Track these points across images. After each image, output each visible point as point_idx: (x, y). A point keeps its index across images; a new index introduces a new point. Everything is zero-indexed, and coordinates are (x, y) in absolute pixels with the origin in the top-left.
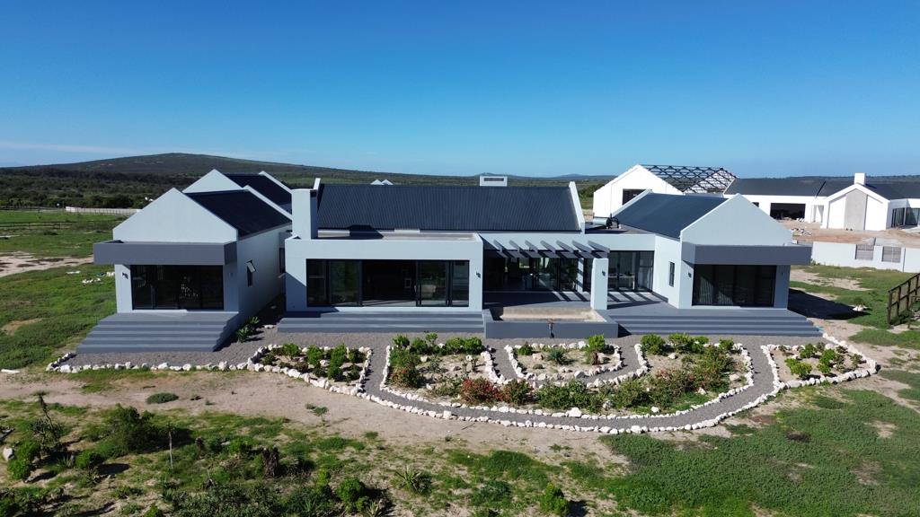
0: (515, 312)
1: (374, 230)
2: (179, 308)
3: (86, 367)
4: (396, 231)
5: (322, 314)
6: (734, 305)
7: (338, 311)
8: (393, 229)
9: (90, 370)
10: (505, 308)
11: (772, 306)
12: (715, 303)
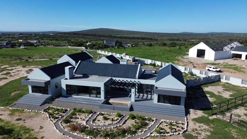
0: (113, 100)
1: (88, 75)
2: (40, 93)
3: (14, 108)
4: (93, 76)
5: (68, 97)
6: (169, 104)
7: (72, 96)
8: (92, 75)
9: (14, 109)
10: (111, 99)
11: (180, 105)
12: (164, 103)
